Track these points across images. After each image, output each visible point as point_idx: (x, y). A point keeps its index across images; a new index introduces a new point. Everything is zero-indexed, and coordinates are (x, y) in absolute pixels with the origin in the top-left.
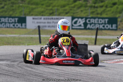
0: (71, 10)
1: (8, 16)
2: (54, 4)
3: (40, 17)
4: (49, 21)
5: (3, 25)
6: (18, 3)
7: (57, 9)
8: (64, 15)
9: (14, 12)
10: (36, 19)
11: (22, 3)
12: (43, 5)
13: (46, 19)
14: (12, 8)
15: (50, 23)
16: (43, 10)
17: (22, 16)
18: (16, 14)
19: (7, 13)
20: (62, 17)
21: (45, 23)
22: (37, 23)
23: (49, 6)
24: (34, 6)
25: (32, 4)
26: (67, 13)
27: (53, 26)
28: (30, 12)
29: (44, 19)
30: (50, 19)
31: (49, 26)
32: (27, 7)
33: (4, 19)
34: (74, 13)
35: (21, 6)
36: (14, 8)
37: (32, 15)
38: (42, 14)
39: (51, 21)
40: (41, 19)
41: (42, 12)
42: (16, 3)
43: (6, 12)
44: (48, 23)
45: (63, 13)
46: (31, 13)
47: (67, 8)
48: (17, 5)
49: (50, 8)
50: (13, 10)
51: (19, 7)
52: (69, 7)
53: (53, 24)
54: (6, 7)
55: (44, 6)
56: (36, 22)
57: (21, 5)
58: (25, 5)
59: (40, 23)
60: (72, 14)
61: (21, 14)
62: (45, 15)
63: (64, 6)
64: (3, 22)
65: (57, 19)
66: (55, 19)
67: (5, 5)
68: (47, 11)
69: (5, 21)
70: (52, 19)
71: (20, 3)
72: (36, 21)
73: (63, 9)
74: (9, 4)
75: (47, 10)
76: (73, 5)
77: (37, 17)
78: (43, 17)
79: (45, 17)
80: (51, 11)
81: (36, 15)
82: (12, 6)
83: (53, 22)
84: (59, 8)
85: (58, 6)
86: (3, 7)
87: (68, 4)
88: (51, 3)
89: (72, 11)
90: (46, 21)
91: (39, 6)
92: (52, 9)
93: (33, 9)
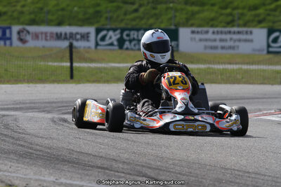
0: (269, 15)
1: (144, 26)
2: (236, 4)
3: (205, 29)
4: (224, 36)
5: (135, 45)
6: (166, 3)
7: (242, 14)
8: (255, 26)
9: (157, 19)
10: (198, 32)
11: (173, 2)
12: (213, 5)
13: (218, 32)
14: (154, 12)
15: (226, 40)
16: (213, 15)
17: (173, 27)
18: (162, 22)
19: (143, 22)
20: (249, 29)
21: (215, 40)
22: (201, 40)
23: (226, 8)
24: (196, 8)
25: (193, 4)
26: (260, 22)
27: (230, 48)
28: (188, 19)
29: (214, 33)
30: (226, 33)
31: (223, 48)
32: (182, 9)
33: (136, 33)
34: (274, 22)
35: (171, 8)
36: (157, 11)
37: (192, 25)
38: (211, 22)
39: (228, 37)
40: (207, 32)
41: (212, 19)
42: (161, 3)
43: (142, 19)
44: (221, 40)
45: (253, 21)
46: (191, 22)
47: (261, 11)
48: (164, 6)
49: (229, 11)
50: (155, 14)
51: (167, 9)
52: (266, 10)
53: (231, 44)
54: (142, 9)
55: (216, 8)
56: (197, 39)
57: (171, 5)
58: (179, 7)
59: (206, 40)
60: (270, 24)
61: (171, 25)
62: (217, 26)
63: (255, 8)
64: (134, 39)
65: (239, 33)
66: (234, 33)
67: (141, 6)
68: (222, 18)
69: (138, 36)
70: (230, 32)
71: (171, 3)
72: (198, 37)
73: (253, 13)
74: (148, 3)
75: (222, 14)
76: (273, 6)
77: (200, 29)
78: (211, 30)
79: (216, 29)
80: (230, 18)
81: (200, 26)
82: (154, 8)
83: (231, 39)
84: (245, 11)
85: (244, 8)
86: (136, 11)
87: (264, 4)
88: (231, 3)
89: (271, 18)
90: (218, 37)
91: (206, 7)
92: (231, 14)
93: (193, 14)
